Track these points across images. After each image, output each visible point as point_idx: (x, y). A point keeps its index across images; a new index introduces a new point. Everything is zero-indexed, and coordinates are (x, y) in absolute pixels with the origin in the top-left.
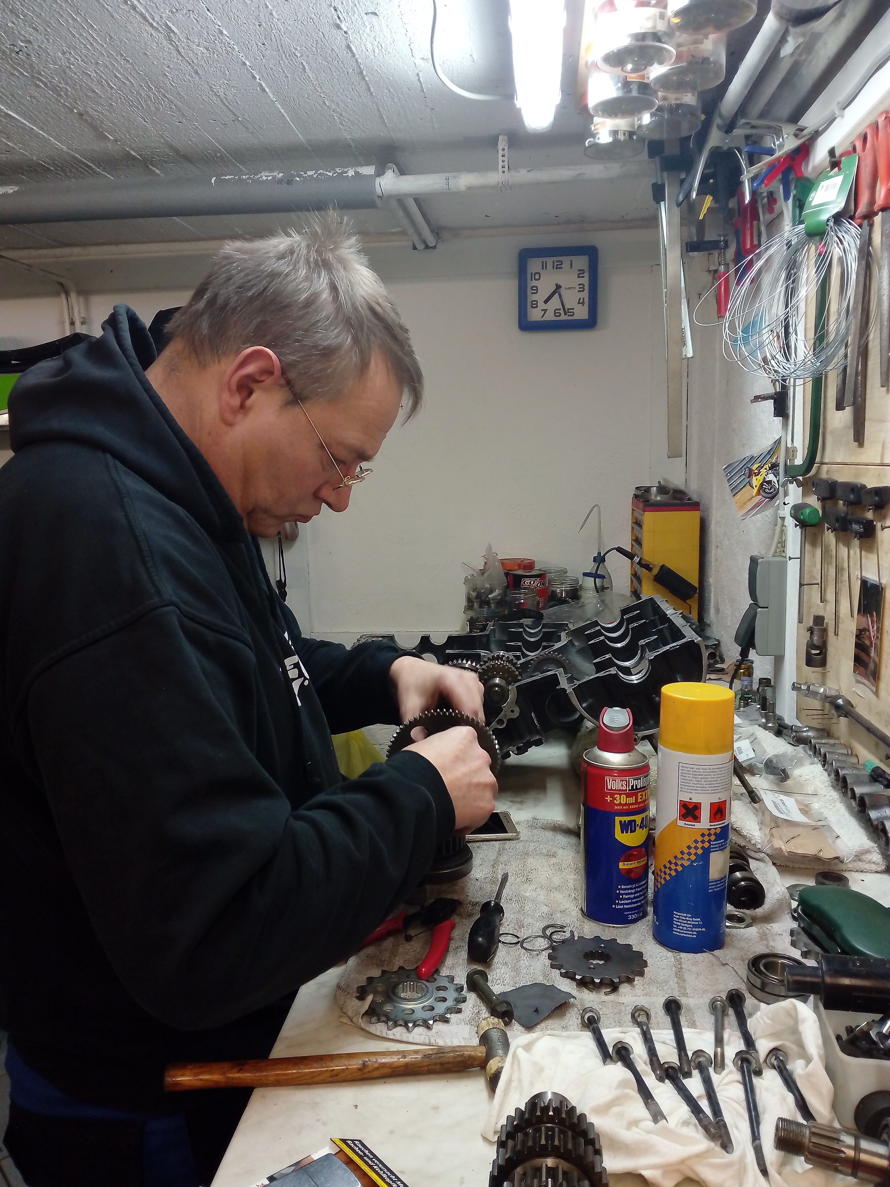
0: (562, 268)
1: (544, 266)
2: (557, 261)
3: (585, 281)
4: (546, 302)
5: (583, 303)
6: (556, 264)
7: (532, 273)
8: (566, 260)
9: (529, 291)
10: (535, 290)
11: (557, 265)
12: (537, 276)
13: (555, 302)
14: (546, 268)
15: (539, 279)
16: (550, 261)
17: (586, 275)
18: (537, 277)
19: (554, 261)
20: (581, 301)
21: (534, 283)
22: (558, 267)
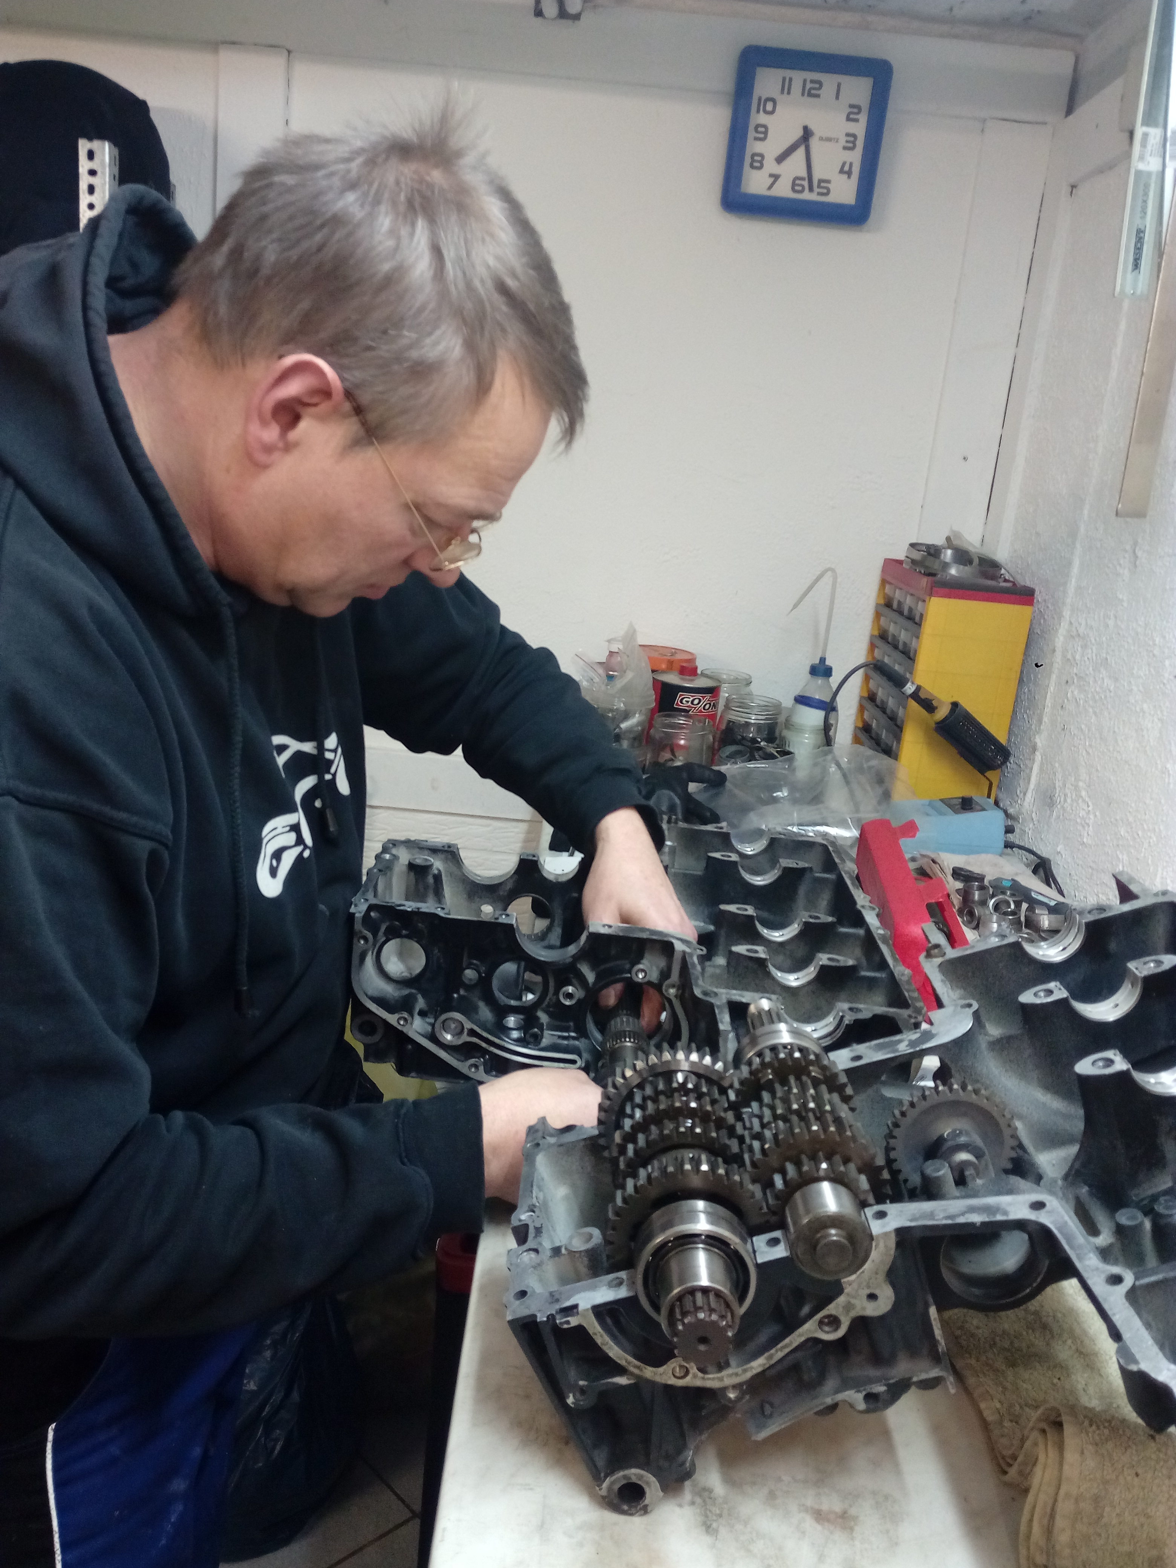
0: (818, 96)
1: (786, 87)
2: (812, 81)
3: (860, 129)
4: (780, 159)
5: (849, 174)
6: (809, 85)
7: (760, 99)
8: (830, 81)
9: (751, 134)
10: (763, 132)
11: (810, 89)
12: (769, 104)
13: (796, 165)
14: (789, 93)
15: (772, 112)
16: (798, 77)
17: (863, 118)
18: (769, 107)
19: (805, 81)
20: (846, 168)
21: (762, 118)
22: (812, 92)
